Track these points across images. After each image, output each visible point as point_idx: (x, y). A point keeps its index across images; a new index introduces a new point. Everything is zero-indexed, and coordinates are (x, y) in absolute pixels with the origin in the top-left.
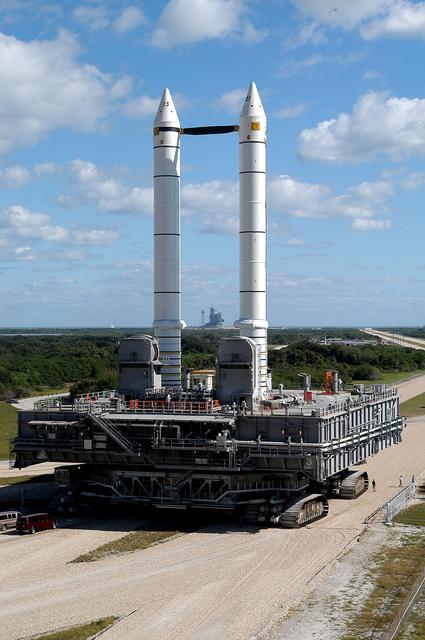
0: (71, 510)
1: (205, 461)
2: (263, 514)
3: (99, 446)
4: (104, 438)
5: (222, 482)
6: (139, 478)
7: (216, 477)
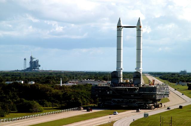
0: (104, 107)
1: (133, 96)
2: (145, 107)
3: (111, 93)
4: (112, 91)
5: (135, 101)
6: (118, 100)
7: (134, 100)
